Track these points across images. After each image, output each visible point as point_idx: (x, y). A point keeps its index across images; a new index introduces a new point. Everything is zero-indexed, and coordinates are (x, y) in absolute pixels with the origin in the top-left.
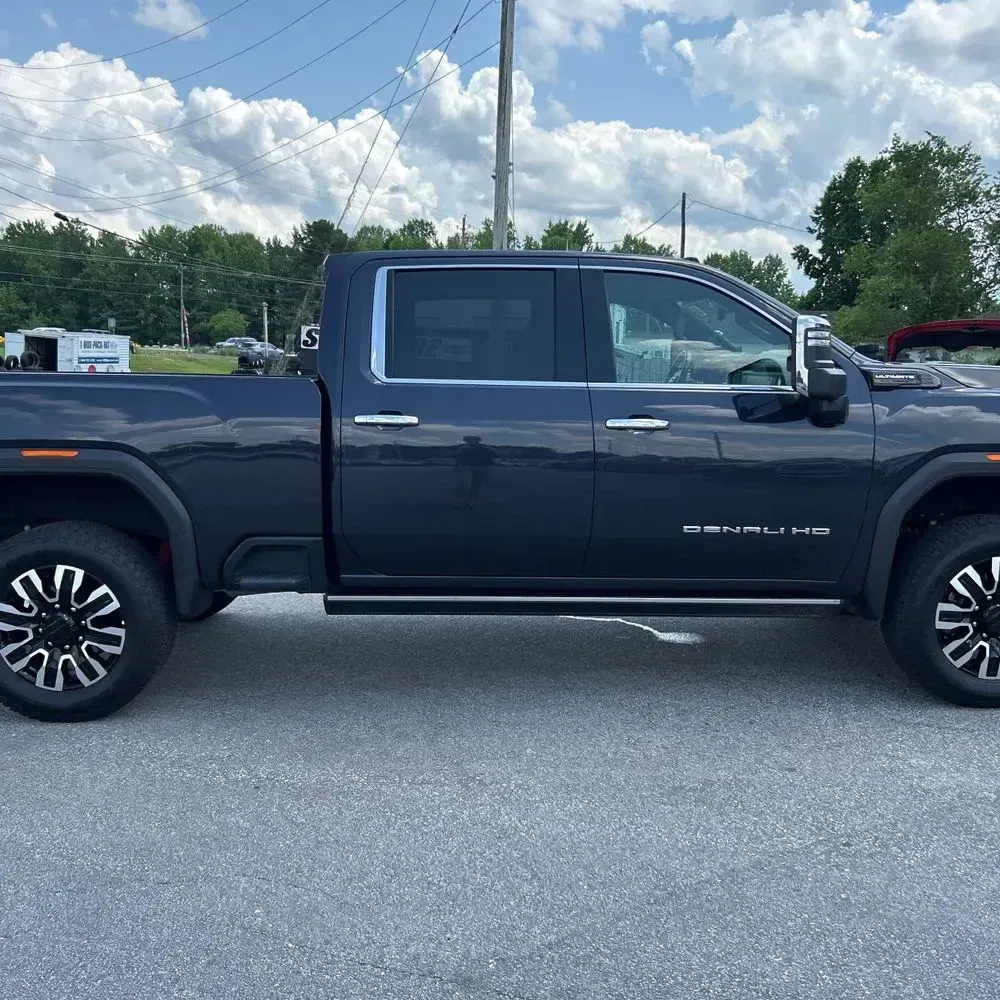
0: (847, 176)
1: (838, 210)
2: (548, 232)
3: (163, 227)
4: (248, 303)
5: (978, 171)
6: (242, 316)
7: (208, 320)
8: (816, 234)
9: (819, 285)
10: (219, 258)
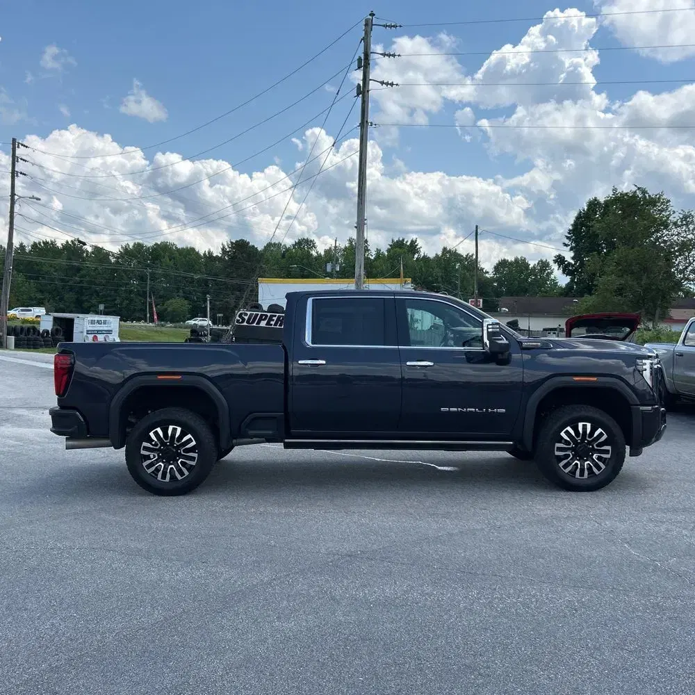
0: (588, 209)
1: (584, 232)
2: (391, 246)
3: (135, 244)
4: (190, 293)
5: (669, 209)
6: (186, 302)
7: (163, 305)
8: (569, 247)
9: (572, 280)
10: (171, 263)
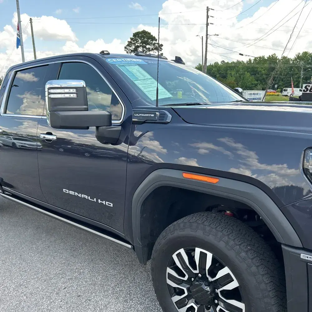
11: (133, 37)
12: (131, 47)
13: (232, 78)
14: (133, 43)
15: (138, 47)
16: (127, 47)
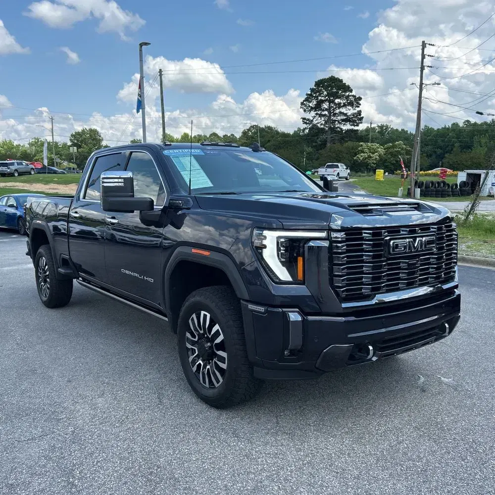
11: (314, 87)
12: (310, 102)
13: (481, 148)
14: (314, 97)
15: (322, 102)
16: (305, 102)
